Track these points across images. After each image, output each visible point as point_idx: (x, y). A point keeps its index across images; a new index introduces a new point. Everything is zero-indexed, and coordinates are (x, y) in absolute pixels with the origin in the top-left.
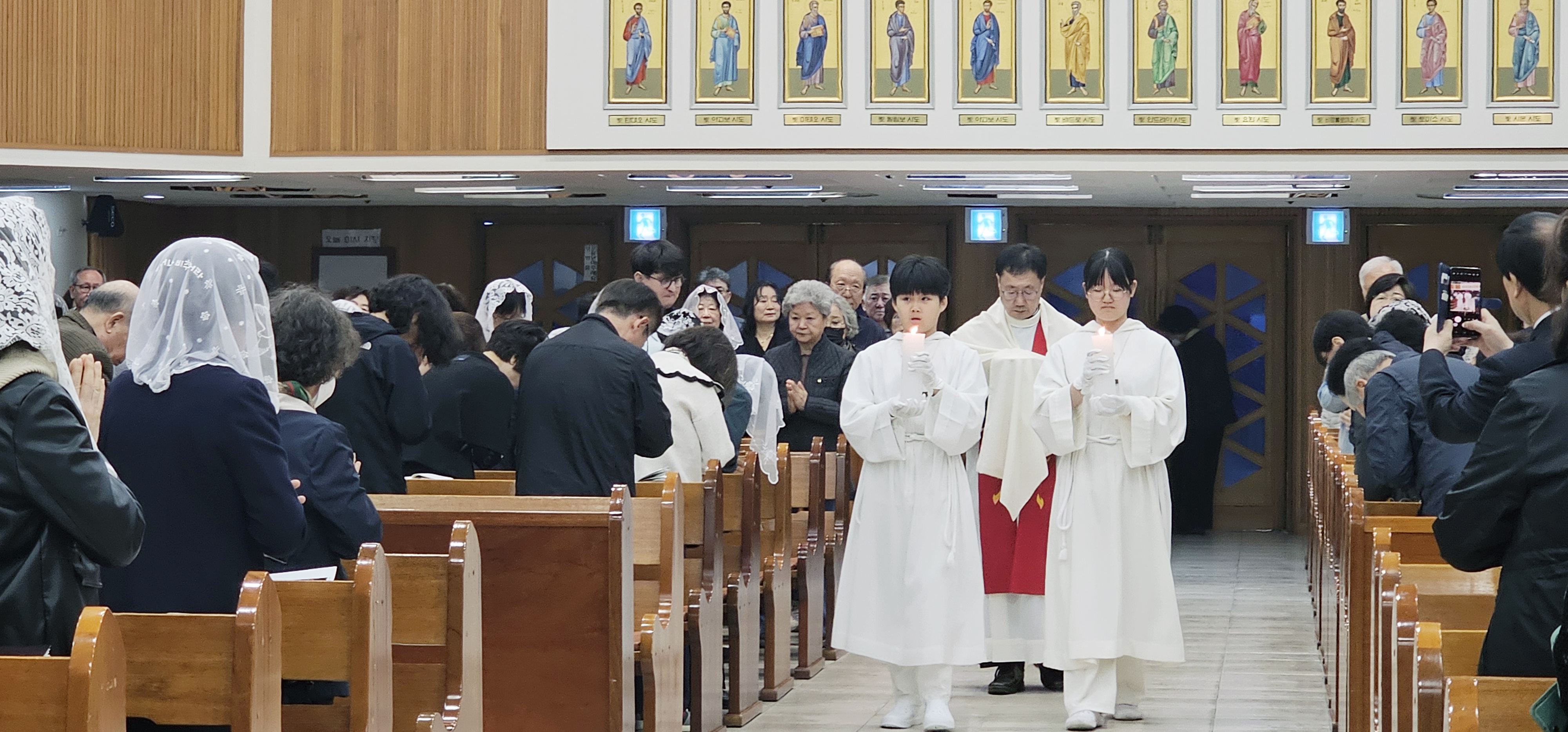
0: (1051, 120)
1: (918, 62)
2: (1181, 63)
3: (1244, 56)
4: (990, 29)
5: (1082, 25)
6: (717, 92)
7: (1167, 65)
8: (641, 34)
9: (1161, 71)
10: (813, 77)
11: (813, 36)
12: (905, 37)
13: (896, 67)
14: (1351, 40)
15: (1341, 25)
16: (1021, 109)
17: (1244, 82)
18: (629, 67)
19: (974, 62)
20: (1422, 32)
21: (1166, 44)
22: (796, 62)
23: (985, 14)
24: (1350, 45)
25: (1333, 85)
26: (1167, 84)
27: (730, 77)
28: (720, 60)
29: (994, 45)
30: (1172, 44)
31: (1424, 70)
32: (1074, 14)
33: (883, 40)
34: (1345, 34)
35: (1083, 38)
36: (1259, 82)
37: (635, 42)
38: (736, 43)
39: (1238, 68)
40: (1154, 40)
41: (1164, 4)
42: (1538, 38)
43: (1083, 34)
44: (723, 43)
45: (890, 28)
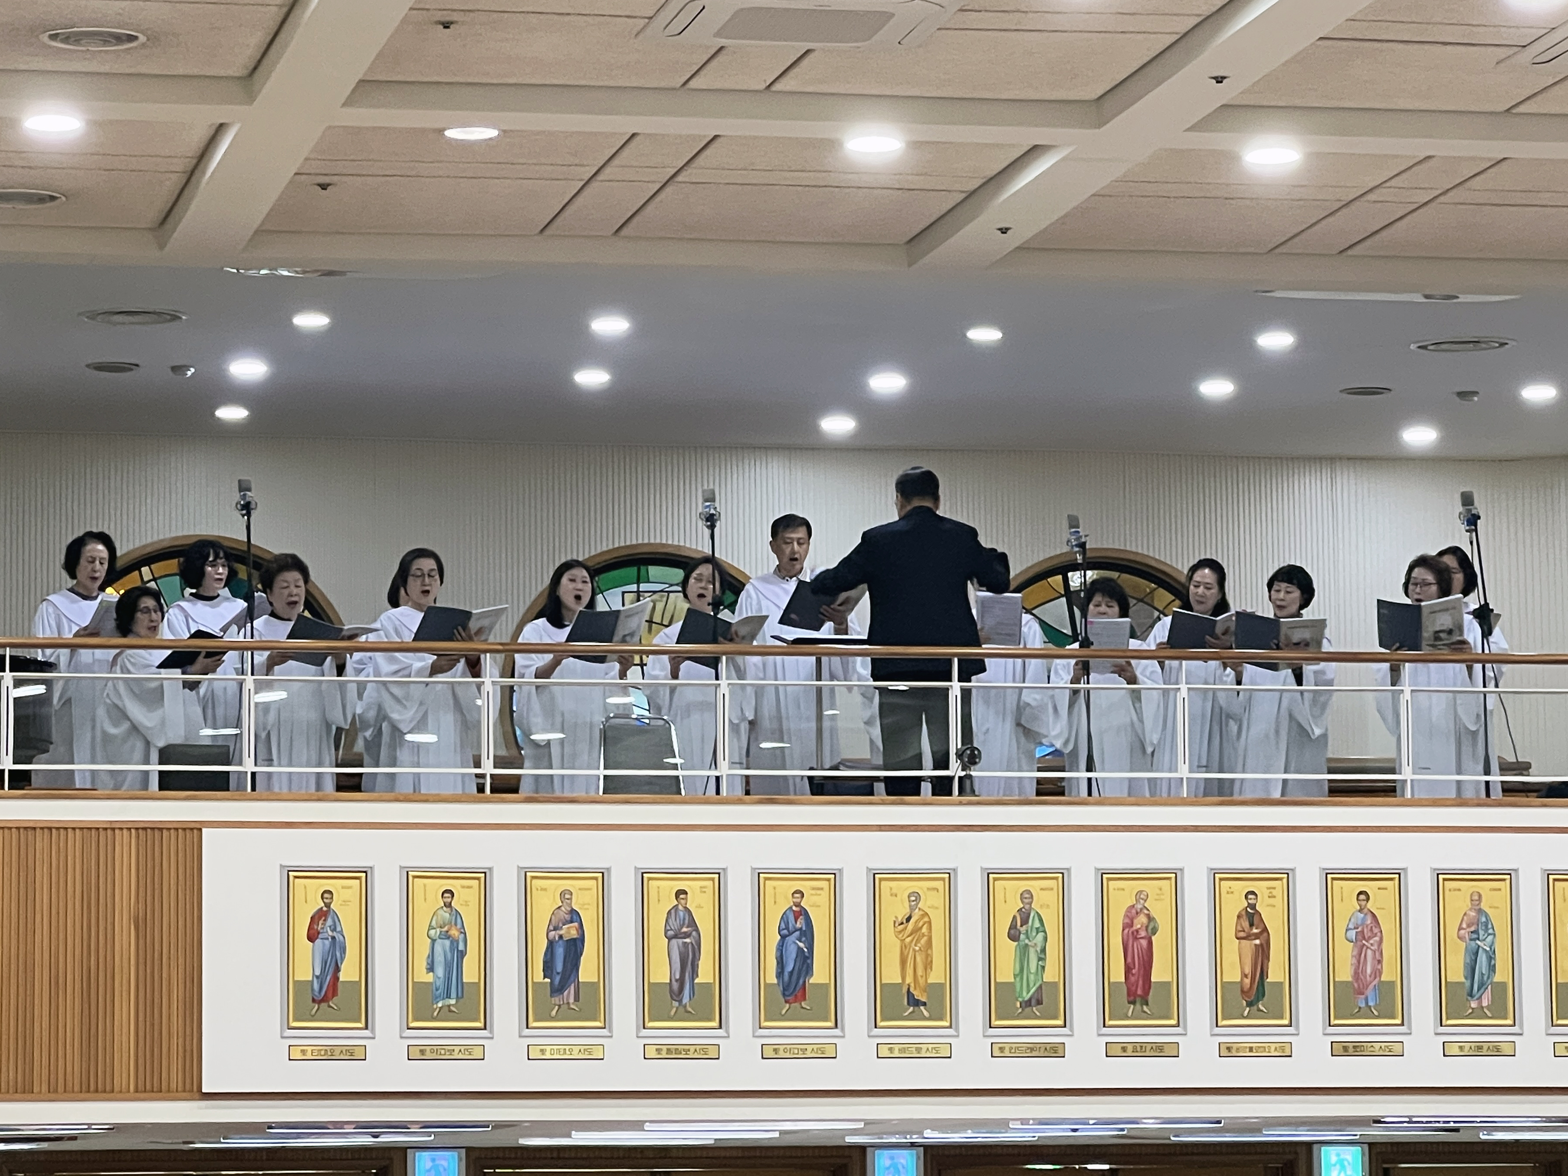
0: (884, 1051)
1: (705, 974)
2: (1051, 974)
3: (1132, 966)
4: (801, 929)
5: (921, 924)
6: (435, 1014)
7: (1032, 977)
8: (330, 933)
9: (1025, 984)
10: (566, 993)
11: (565, 939)
12: (688, 940)
13: (677, 980)
14: (1265, 946)
15: (1251, 925)
16: (843, 1036)
17: (1132, 998)
18: (315, 980)
19: (780, 974)
20: (1352, 934)
21: (1032, 950)
22: (542, 973)
23: (794, 908)
24: (1263, 950)
25: (1244, 1003)
26: (1033, 1002)
27: (453, 995)
28: (440, 971)
29: (806, 950)
30: (1039, 949)
31: (1356, 985)
32: (912, 909)
33: (659, 943)
34: (1257, 936)
35: (923, 941)
36: (1150, 998)
37: (324, 944)
38: (461, 947)
39: (1123, 980)
40: (1016, 943)
41: (1027, 896)
42: (1493, 943)
43: (923, 935)
44: (443, 947)
45: (668, 928)
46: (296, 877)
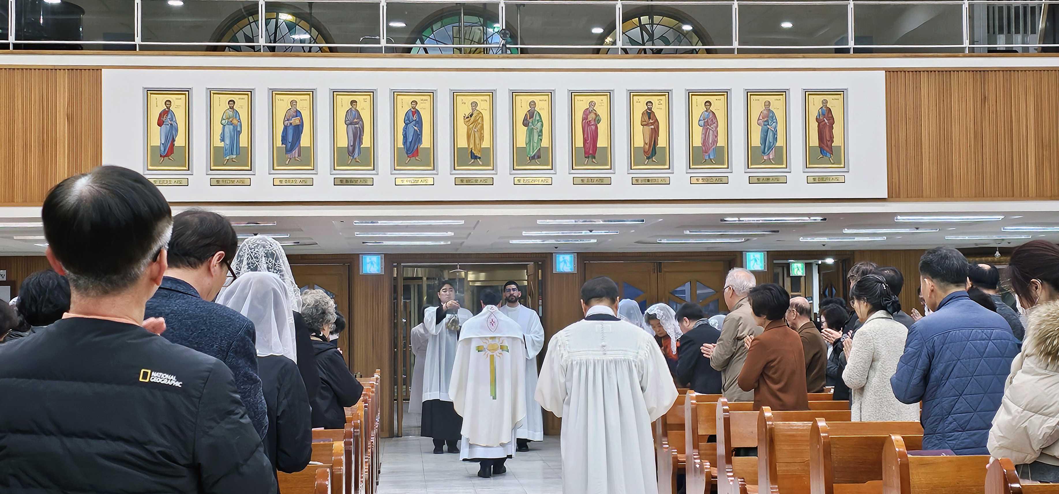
0: (458, 182)
1: (366, 142)
2: (545, 143)
3: (587, 139)
4: (416, 120)
5: (478, 118)
6: (225, 162)
7: (535, 145)
8: (170, 122)
9: (531, 148)
10: (293, 152)
11: (293, 125)
12: (357, 126)
13: (351, 146)
14: (656, 129)
15: (649, 118)
16: (438, 174)
17: (587, 156)
18: (162, 145)
19: (405, 143)
20: (702, 123)
21: (535, 131)
22: (281, 142)
23: (412, 110)
24: (655, 131)
25: (645, 157)
26: (536, 157)
27: (235, 153)
28: (227, 141)
29: (418, 131)
30: (539, 130)
31: (704, 148)
32: (473, 110)
33: (342, 128)
34: (652, 124)
35: (479, 126)
36: (596, 156)
37: (166, 127)
38: (239, 129)
39: (582, 146)
40: (526, 128)
41: (533, 104)
42: (776, 127)
43: (479, 124)
44: (229, 128)
45: (347, 119)
46: (151, 94)
